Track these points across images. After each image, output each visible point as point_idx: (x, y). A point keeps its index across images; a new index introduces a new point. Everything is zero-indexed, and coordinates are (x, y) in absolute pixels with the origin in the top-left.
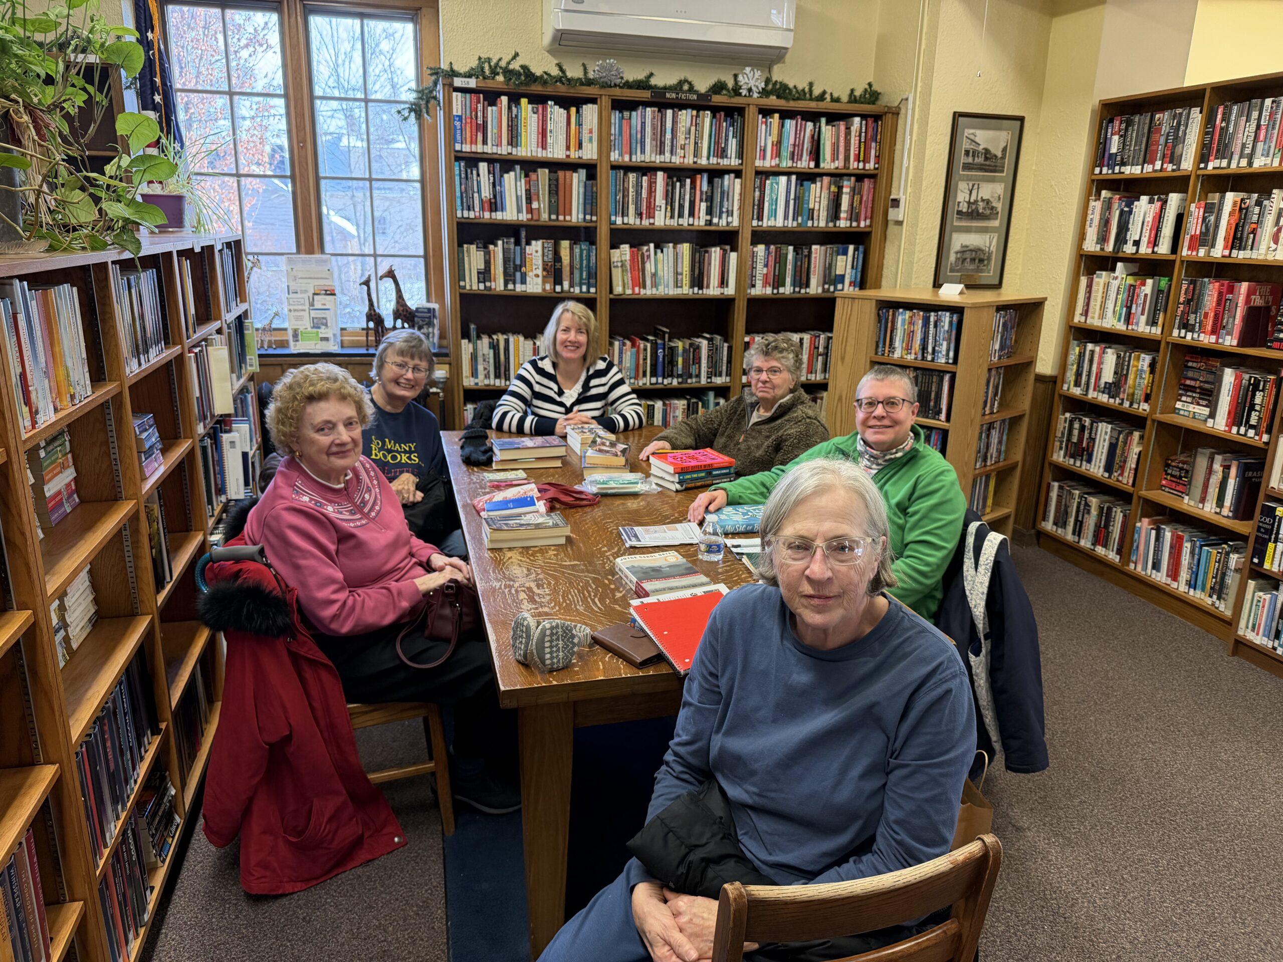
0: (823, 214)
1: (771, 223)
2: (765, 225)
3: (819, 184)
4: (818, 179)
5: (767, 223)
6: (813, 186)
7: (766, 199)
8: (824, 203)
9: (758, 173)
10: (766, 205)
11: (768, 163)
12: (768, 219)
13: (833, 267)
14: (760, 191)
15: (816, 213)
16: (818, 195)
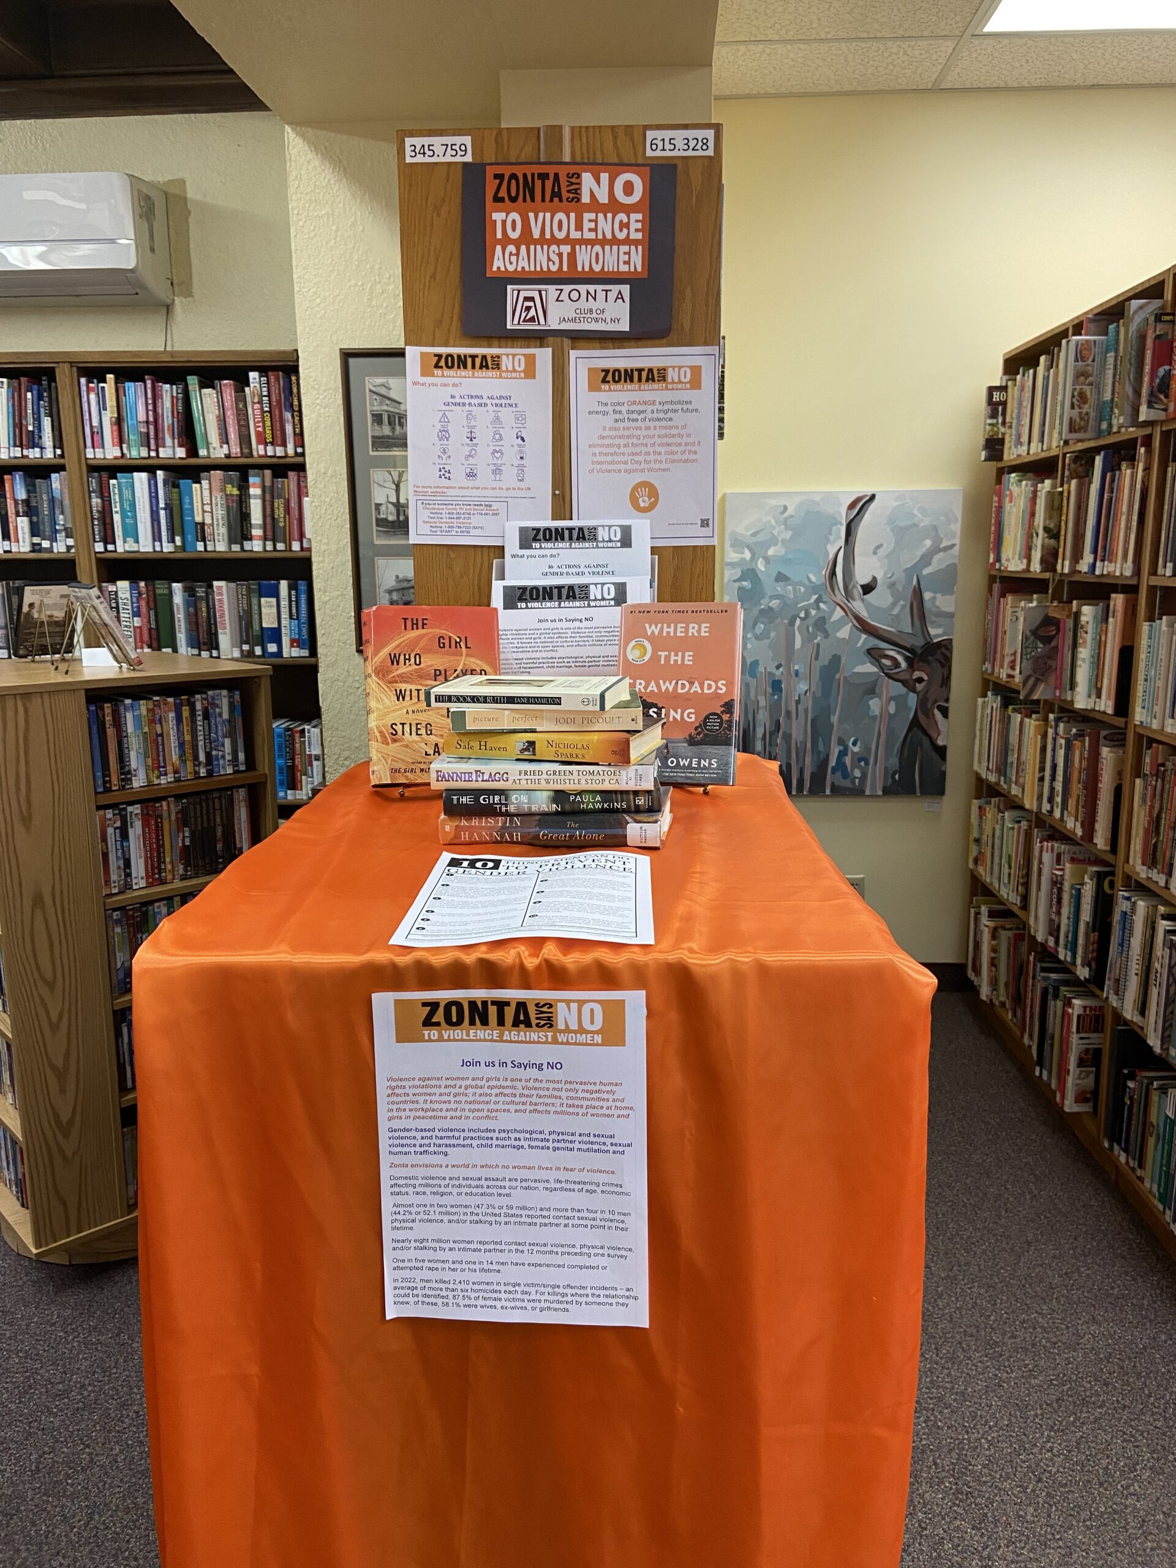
0: (222, 531)
1: (131, 546)
2: (120, 549)
3: (205, 483)
4: (203, 475)
5: (122, 546)
6: (196, 486)
7: (116, 508)
8: (220, 512)
9: (95, 469)
10: (117, 518)
11: (110, 452)
12: (125, 542)
13: (256, 617)
14: (102, 497)
15: (207, 530)
16: (207, 500)
